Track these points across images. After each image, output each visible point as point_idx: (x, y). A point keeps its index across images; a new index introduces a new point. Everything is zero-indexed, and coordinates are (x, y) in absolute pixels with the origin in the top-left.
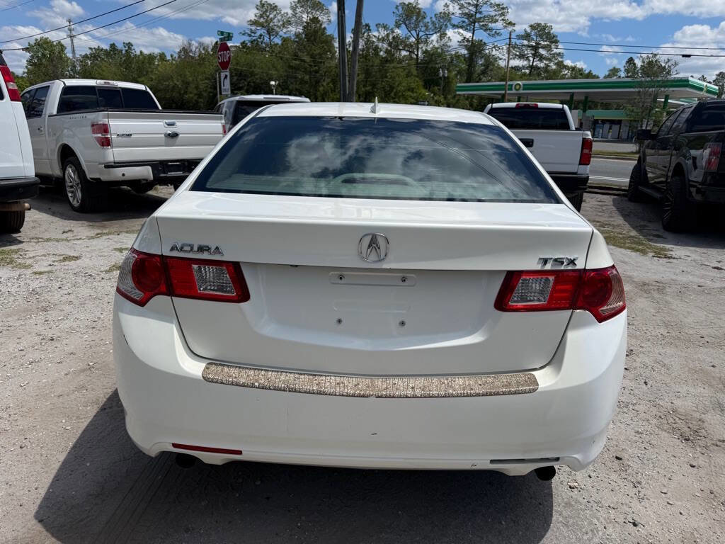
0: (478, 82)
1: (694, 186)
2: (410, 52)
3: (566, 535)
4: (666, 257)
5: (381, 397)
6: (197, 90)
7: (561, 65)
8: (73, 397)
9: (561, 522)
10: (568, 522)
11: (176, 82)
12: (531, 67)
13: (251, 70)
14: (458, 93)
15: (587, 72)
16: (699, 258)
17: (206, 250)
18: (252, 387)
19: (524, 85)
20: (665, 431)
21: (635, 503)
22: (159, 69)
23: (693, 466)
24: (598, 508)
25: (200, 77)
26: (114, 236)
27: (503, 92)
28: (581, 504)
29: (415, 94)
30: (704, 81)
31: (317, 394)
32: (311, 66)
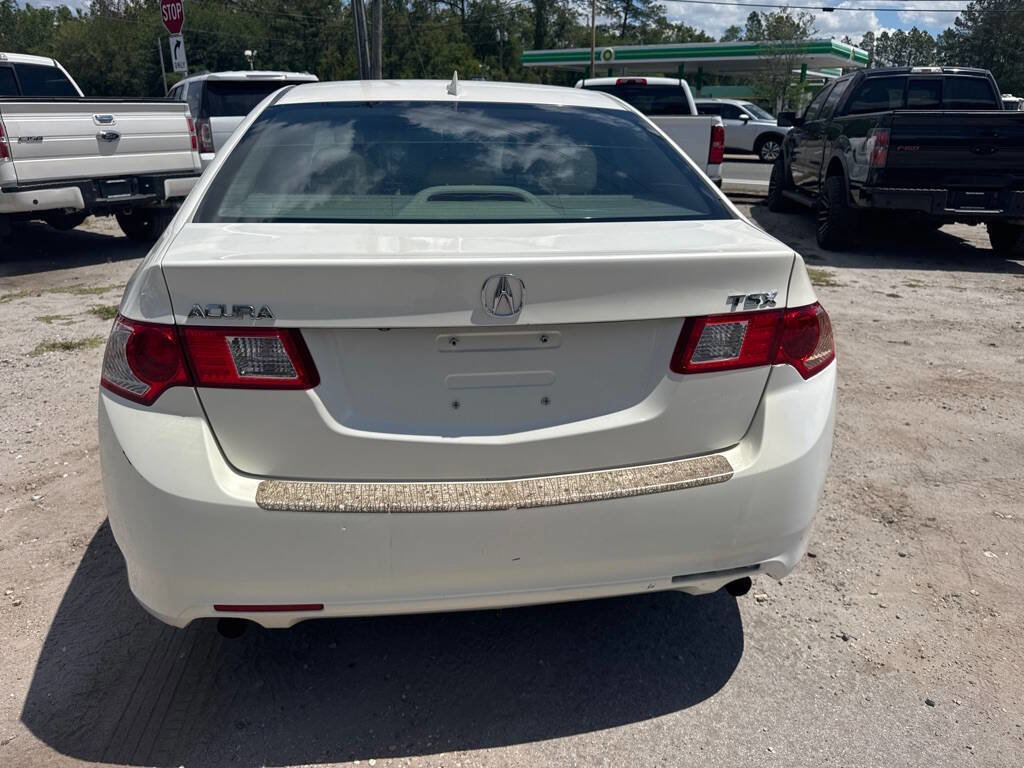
0: (551, 48)
1: (858, 188)
2: (451, 5)
3: (763, 663)
4: (828, 284)
5: (524, 507)
6: (128, 64)
7: (663, 23)
8: (17, 550)
9: (754, 647)
10: (762, 646)
11: (92, 53)
12: (624, 27)
13: (212, 33)
14: (525, 64)
15: (697, 33)
16: (868, 284)
17: (246, 313)
18: (335, 512)
19: (616, 52)
20: (863, 514)
21: (840, 610)
22: (63, 32)
23: (902, 556)
24: (797, 623)
25: (130, 45)
26: (32, 299)
27: (589, 63)
28: (775, 621)
29: (463, 68)
30: (849, 44)
31: (433, 511)
32: (305, 26)
